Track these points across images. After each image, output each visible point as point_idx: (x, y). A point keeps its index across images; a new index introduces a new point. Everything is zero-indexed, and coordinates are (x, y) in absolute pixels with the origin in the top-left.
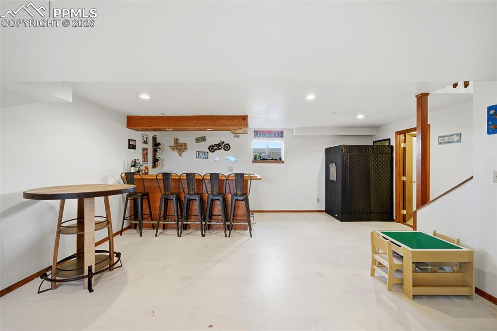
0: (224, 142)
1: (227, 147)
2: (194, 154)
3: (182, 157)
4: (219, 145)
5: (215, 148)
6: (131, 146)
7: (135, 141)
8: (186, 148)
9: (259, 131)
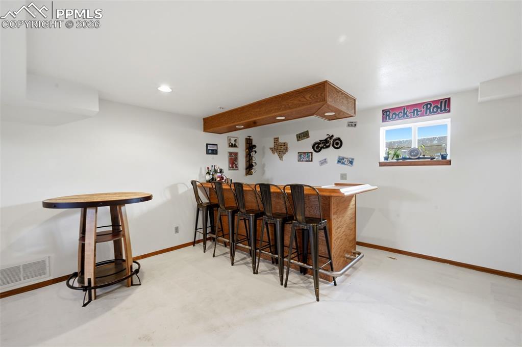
0: (332, 136)
1: (338, 143)
2: (295, 157)
3: (282, 160)
4: (326, 141)
5: (320, 146)
6: (210, 152)
7: (217, 145)
8: (286, 149)
9: (392, 109)
